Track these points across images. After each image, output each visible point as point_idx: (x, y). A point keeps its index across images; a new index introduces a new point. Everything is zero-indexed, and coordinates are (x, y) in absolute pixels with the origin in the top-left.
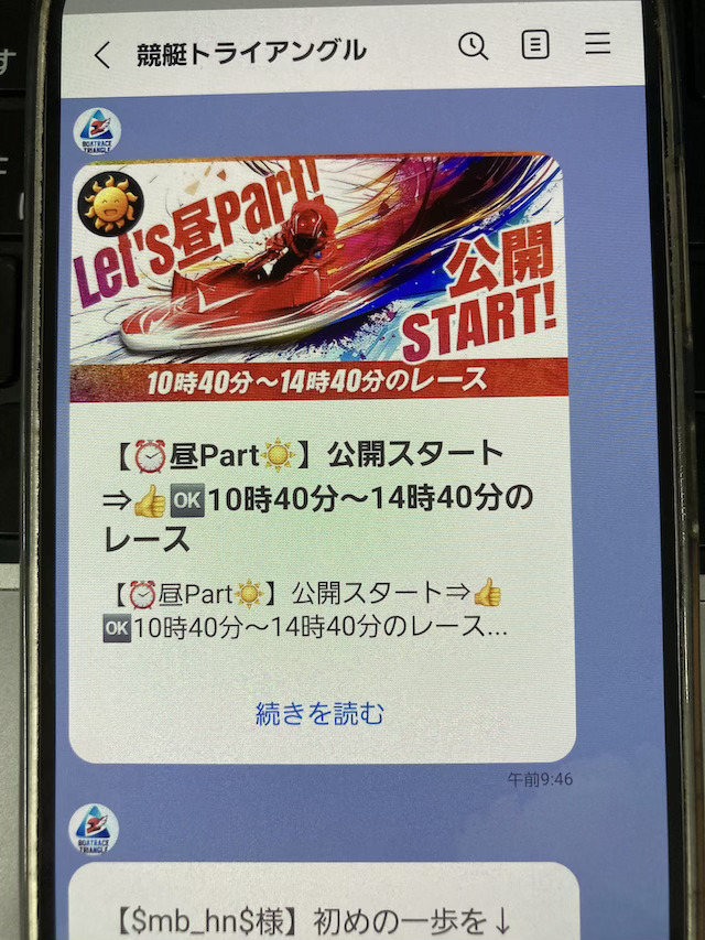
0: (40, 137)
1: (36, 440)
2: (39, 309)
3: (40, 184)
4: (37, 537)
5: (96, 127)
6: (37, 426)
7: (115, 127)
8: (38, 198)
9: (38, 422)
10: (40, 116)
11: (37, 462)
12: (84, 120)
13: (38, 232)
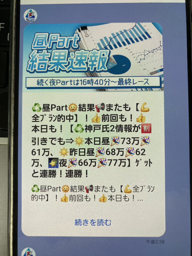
0: (14, 15)
1: (13, 101)
2: (14, 64)
3: (14, 29)
4: (13, 128)
5: (30, 14)
6: (13, 97)
7: (36, 14)
8: (14, 33)
9: (13, 96)
10: (14, 9)
11: (13, 107)
12: (27, 12)
13: (14, 42)
